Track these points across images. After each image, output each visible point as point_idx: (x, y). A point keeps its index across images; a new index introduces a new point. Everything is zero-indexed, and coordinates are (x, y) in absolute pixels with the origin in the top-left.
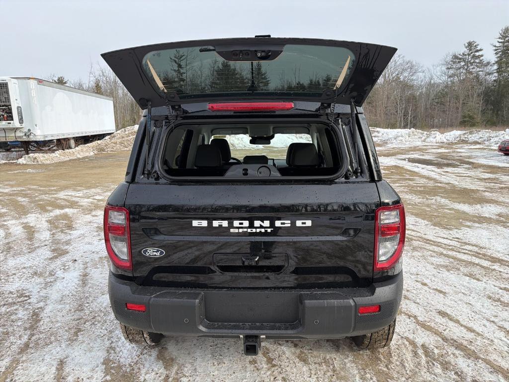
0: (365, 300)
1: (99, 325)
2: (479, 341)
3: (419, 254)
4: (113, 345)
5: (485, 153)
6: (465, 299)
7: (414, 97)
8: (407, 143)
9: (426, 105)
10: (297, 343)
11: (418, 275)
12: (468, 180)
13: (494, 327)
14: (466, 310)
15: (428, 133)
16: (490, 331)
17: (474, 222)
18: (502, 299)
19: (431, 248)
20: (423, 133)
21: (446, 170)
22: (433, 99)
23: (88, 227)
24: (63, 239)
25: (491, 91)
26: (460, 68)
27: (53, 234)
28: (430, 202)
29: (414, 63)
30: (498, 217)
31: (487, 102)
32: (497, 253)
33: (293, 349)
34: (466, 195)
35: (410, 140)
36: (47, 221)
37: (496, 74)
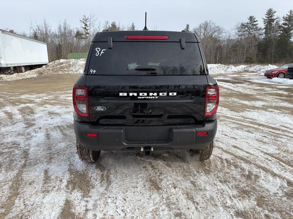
0: (200, 129)
1: (62, 155)
2: (252, 157)
3: (223, 123)
4: (72, 163)
5: (258, 77)
6: (246, 141)
7: (220, 47)
8: (216, 72)
9: (227, 51)
10: (165, 159)
11: (223, 131)
12: (248, 90)
13: (258, 151)
14: (246, 145)
15: (228, 66)
16: (257, 153)
17: (251, 109)
18: (263, 141)
19: (229, 120)
20: (225, 67)
21: (237, 85)
22: (230, 48)
23: (43, 112)
24: (30, 118)
25: (261, 44)
26: (246, 31)
27: (23, 116)
28: (229, 100)
29: (221, 27)
30: (262, 107)
31: (259, 50)
32: (262, 122)
33: (163, 162)
34: (247, 97)
35: (218, 70)
36: (18, 110)
37: (264, 35)
